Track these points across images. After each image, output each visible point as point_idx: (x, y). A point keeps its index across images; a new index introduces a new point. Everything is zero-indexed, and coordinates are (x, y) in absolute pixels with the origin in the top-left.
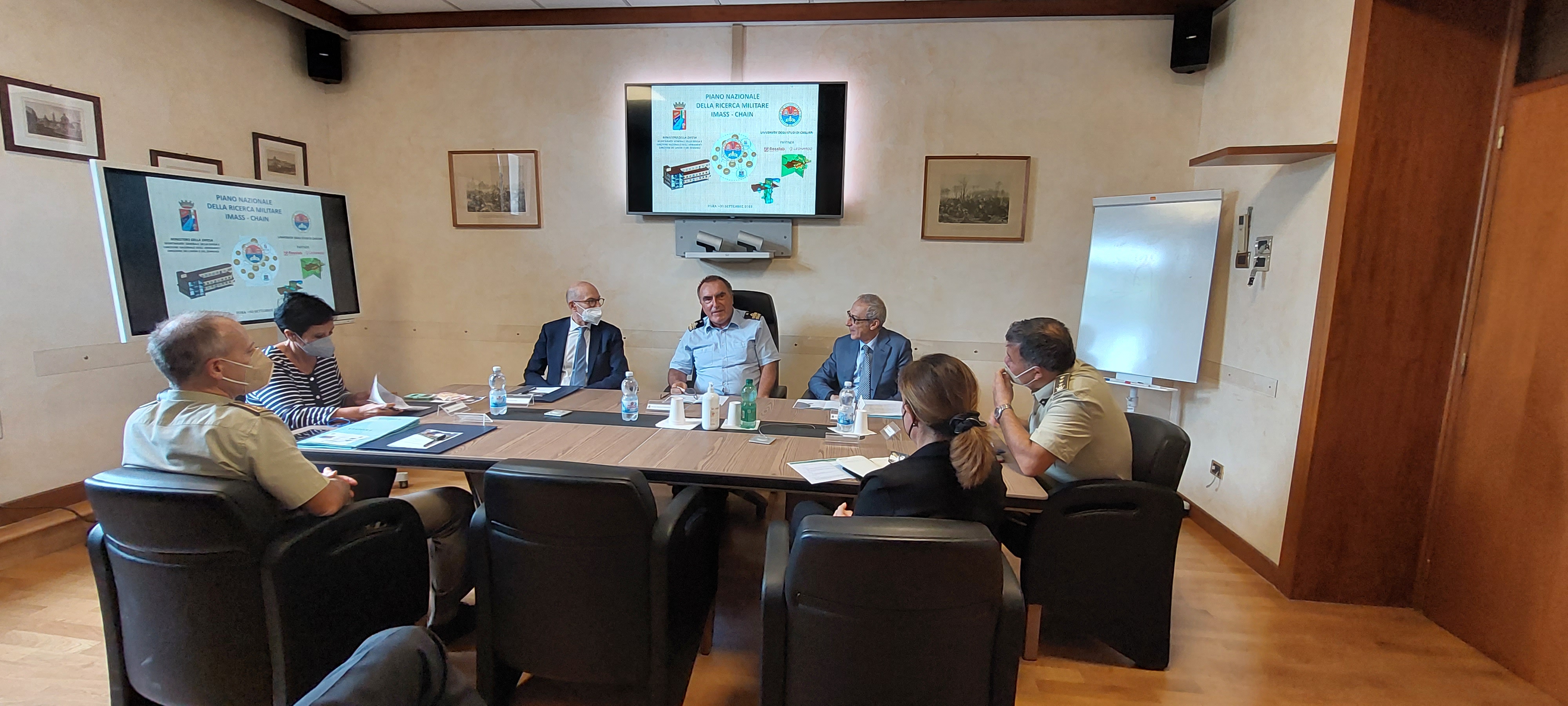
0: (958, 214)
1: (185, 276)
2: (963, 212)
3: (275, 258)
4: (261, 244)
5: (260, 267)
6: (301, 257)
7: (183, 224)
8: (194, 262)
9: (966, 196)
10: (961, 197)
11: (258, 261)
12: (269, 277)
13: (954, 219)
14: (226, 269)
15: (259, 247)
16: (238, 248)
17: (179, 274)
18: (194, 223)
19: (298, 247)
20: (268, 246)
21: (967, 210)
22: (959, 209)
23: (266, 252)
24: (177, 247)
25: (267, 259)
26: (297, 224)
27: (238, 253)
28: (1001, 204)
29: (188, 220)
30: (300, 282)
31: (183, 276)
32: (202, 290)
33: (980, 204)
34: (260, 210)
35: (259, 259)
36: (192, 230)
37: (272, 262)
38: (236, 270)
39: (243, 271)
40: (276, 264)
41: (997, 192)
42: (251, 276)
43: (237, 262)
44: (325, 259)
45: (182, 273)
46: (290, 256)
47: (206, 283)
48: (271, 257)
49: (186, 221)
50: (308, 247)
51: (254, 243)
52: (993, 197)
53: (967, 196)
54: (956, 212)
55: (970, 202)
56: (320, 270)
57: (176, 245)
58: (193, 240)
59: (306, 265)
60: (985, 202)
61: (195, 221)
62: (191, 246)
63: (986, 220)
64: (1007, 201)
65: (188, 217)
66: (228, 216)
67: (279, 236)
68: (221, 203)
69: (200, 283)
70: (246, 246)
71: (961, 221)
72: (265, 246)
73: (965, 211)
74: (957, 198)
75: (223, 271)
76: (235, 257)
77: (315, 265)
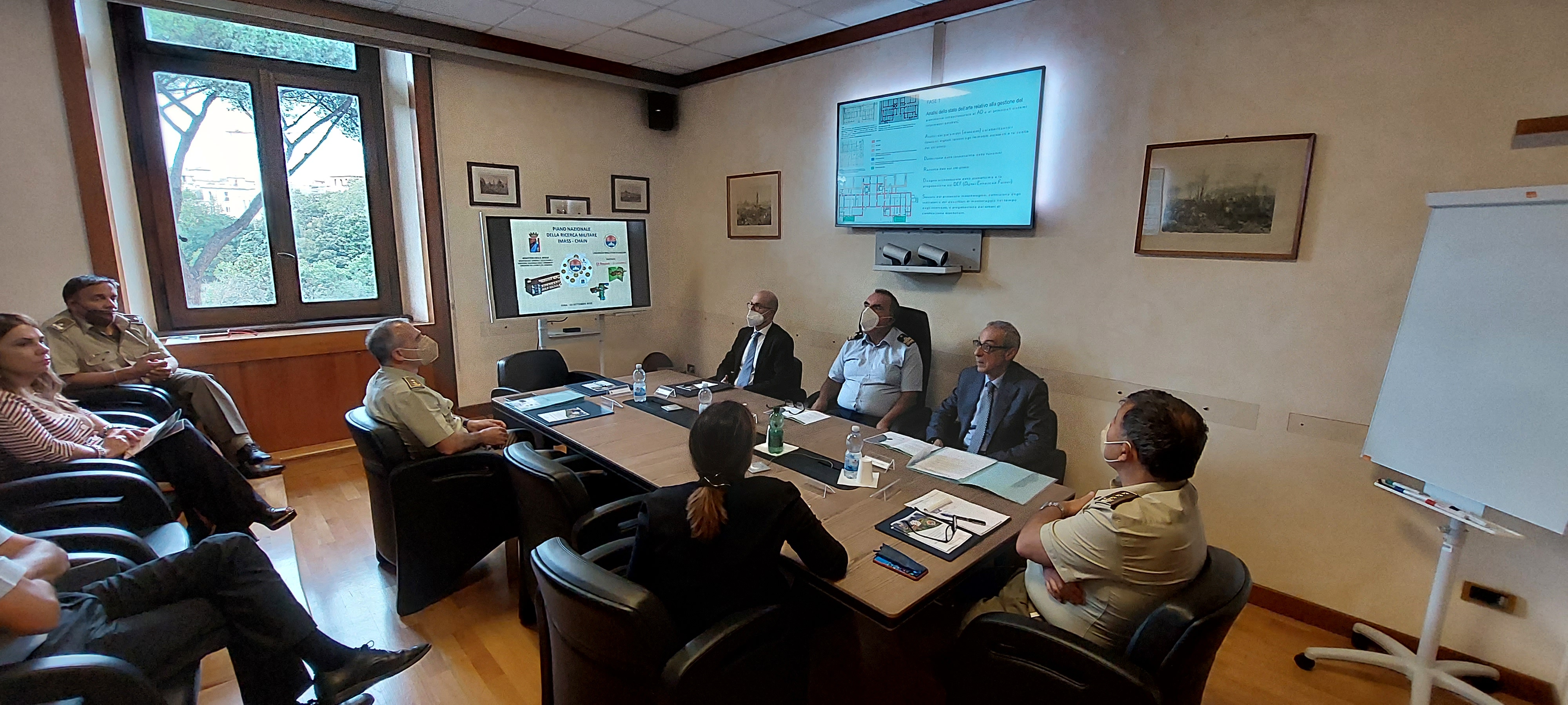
0: (1191, 219)
1: (530, 281)
2: (1199, 217)
3: (590, 268)
4: (581, 259)
5: (579, 274)
6: (610, 266)
7: (530, 248)
8: (534, 272)
9: (1205, 194)
10: (1197, 198)
11: (578, 271)
12: (585, 281)
13: (1184, 227)
14: (556, 276)
16: (565, 262)
17: (527, 280)
19: (607, 259)
20: (585, 259)
21: (1205, 214)
22: (1194, 214)
23: (584, 264)
24: (526, 263)
25: (585, 268)
26: (609, 243)
27: (565, 265)
28: (1261, 205)
29: (534, 244)
30: (607, 284)
31: (529, 282)
32: (540, 291)
33: (1227, 205)
34: (581, 235)
35: (578, 269)
36: (536, 252)
37: (588, 270)
38: (563, 276)
39: (567, 278)
40: (590, 272)
41: (1255, 188)
42: (573, 280)
43: (564, 272)
44: (627, 268)
45: (528, 279)
46: (601, 266)
47: (542, 286)
48: (587, 267)
49: (533, 246)
50: (614, 259)
51: (576, 258)
52: (1249, 195)
53: (1207, 195)
54: (1189, 217)
55: (1211, 203)
56: (623, 275)
57: (524, 263)
58: (536, 258)
59: (613, 272)
60: (1234, 203)
61: (538, 246)
62: (536, 262)
63: (1234, 227)
64: (1271, 201)
65: (534, 243)
66: (560, 241)
67: (594, 252)
68: (556, 232)
69: (539, 286)
70: (571, 261)
71: (1194, 230)
72: (584, 260)
73: (1203, 216)
74: (1192, 198)
75: (555, 277)
76: (563, 268)
77: (619, 272)
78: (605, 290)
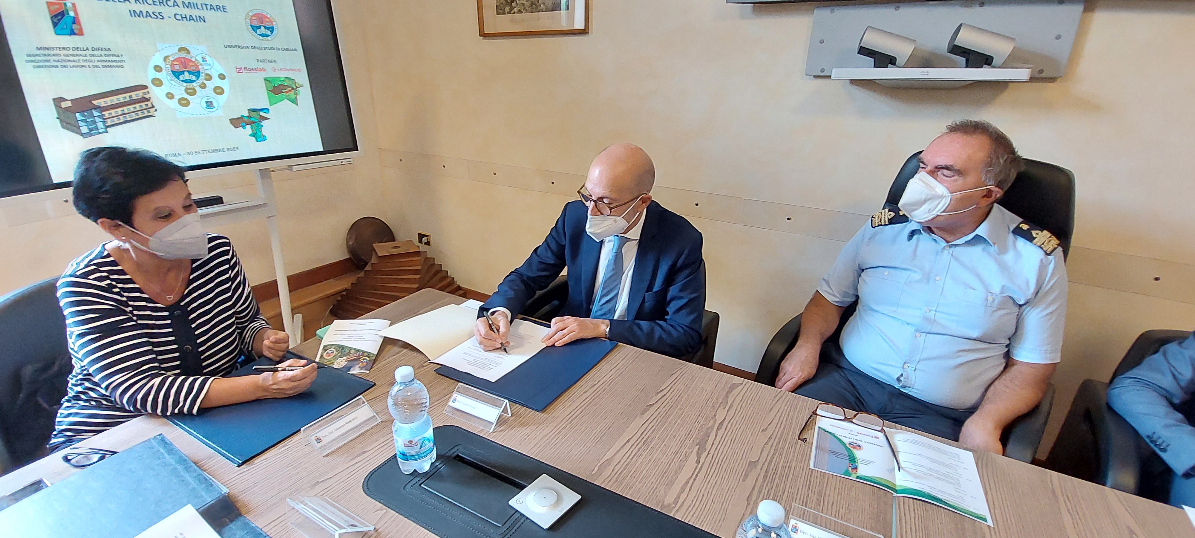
1: (69, 104)
3: (222, 77)
4: (196, 56)
5: (198, 89)
6: (264, 75)
7: (55, 25)
11: (194, 81)
12: (215, 104)
14: (140, 93)
15: (193, 59)
16: (157, 59)
17: (58, 101)
18: (74, 23)
19: (258, 60)
20: (208, 58)
23: (206, 67)
24: (49, 61)
25: (209, 77)
26: (255, 28)
27: (158, 69)
29: (62, 18)
30: (267, 110)
31: (64, 105)
32: (100, 125)
34: (188, 6)
36: (72, 33)
37: (217, 82)
38: (157, 94)
39: (170, 96)
40: (224, 85)
42: (183, 102)
43: (158, 82)
44: (302, 78)
45: (63, 99)
46: (245, 75)
47: (106, 114)
48: (215, 75)
49: (59, 20)
50: (274, 61)
51: (183, 55)
56: (296, 94)
58: (76, 49)
59: (274, 87)
61: (76, 20)
62: (72, 58)
65: (63, 14)
66: (134, 14)
67: (226, 44)
69: (96, 113)
70: (172, 59)
72: (204, 60)
75: (135, 95)
76: (153, 74)
77: (288, 86)
78: (264, 123)
